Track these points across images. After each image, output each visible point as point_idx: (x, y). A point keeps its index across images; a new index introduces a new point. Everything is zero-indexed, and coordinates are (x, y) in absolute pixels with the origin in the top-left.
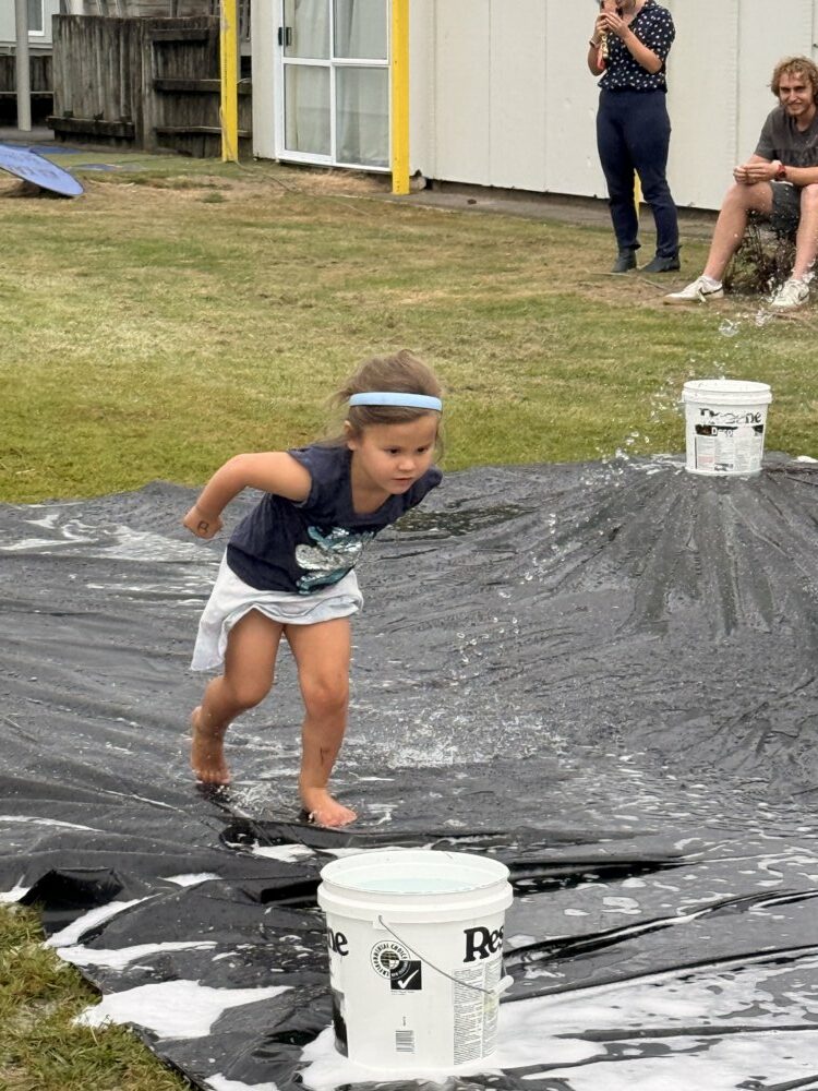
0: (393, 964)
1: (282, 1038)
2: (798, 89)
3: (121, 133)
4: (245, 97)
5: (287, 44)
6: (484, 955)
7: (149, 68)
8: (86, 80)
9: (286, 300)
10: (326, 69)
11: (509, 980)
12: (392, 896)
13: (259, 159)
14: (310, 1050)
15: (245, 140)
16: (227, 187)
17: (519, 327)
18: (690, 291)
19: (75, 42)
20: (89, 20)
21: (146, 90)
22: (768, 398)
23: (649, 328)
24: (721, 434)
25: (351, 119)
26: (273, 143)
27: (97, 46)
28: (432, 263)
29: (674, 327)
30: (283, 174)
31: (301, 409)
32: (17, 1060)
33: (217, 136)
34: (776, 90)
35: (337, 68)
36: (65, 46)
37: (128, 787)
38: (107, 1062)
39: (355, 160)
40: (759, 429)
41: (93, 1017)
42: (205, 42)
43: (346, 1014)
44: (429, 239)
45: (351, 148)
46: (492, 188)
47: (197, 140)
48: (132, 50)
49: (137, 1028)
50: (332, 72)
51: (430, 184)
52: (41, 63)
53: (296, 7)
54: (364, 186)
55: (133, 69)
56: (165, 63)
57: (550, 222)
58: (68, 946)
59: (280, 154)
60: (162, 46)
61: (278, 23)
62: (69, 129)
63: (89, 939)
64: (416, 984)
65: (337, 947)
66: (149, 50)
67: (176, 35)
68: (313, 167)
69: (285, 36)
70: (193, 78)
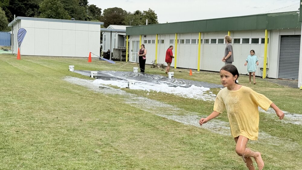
3: (119, 60)
4: (128, 56)
7: (121, 54)
8: (116, 55)
13: (130, 62)
15: (128, 60)
16: (124, 63)
20: (116, 49)
21: (121, 56)
26: (131, 60)
27: (117, 52)
33: (125, 60)
36: (114, 52)
50: (135, 54)
52: (112, 53)
53: (133, 48)
56: (123, 53)
59: (131, 61)
61: (131, 49)
62: (114, 60)
66: (121, 52)
67: (124, 51)
68: (134, 62)
69: (132, 51)
70: (125, 55)
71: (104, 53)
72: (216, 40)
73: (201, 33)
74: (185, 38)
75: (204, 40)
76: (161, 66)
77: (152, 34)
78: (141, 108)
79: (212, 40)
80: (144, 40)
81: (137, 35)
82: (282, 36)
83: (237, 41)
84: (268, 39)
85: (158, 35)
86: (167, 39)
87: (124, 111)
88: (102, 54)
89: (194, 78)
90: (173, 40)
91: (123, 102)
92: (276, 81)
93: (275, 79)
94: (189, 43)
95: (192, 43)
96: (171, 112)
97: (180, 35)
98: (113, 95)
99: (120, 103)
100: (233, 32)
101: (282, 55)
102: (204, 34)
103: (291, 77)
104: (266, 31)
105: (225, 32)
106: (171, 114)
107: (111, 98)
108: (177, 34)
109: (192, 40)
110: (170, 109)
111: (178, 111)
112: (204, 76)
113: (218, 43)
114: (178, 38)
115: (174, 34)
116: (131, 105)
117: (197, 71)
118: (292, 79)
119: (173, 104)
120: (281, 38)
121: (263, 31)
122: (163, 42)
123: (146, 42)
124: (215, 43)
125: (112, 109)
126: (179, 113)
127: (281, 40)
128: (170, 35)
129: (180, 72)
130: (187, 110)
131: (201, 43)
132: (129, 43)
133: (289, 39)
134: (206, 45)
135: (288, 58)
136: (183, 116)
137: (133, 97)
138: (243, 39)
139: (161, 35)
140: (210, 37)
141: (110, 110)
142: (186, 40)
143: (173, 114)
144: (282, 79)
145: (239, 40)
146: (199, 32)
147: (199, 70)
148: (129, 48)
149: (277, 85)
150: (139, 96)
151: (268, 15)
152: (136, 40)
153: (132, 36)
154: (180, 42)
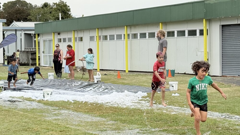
3: (27, 64)
4: (39, 59)
5: (44, 53)
7: (30, 57)
13: (41, 66)
15: (39, 64)
19: (22, 54)
20: (24, 51)
21: (30, 59)
27: (24, 54)
33: (36, 64)
35: (49, 55)
39: (51, 65)
42: (35, 53)
48: (28, 55)
50: (48, 56)
53: (45, 49)
54: (51, 68)
55: (28, 57)
56: (32, 56)
59: (43, 65)
60: (32, 54)
61: (42, 51)
62: (21, 64)
66: (30, 55)
67: (33, 53)
68: (46, 66)
70: (35, 57)
71: (8, 57)
72: (145, 34)
73: (127, 26)
74: (108, 33)
75: (132, 34)
76: (81, 69)
77: (68, 31)
78: (67, 124)
79: (141, 34)
80: (58, 39)
81: (48, 33)
82: (223, 26)
83: (171, 34)
84: (207, 30)
85: (75, 32)
86: (86, 36)
87: (47, 130)
88: (6, 58)
89: (124, 81)
90: (94, 37)
91: (43, 119)
92: (220, 80)
93: (219, 77)
94: (114, 39)
95: (117, 39)
96: (105, 127)
97: (102, 30)
98: (28, 110)
99: (39, 120)
100: (165, 23)
101: (225, 48)
102: (131, 27)
103: (237, 74)
104: (204, 20)
105: (155, 24)
106: (105, 129)
107: (26, 114)
108: (98, 29)
109: (117, 35)
110: (102, 122)
111: (113, 124)
112: (135, 78)
113: (149, 37)
114: (99, 34)
115: (95, 29)
116: (54, 122)
117: (125, 73)
118: (237, 76)
119: (105, 117)
120: (222, 29)
121: (200, 20)
122: (81, 39)
123: (60, 40)
124: (145, 37)
125: (30, 129)
126: (114, 127)
127: (222, 30)
128: (89, 31)
129: (105, 74)
130: (123, 123)
131: (129, 38)
132: (39, 43)
133: (231, 29)
134: (135, 41)
135: (232, 51)
136: (120, 131)
137: (54, 110)
138: (178, 32)
139: (79, 32)
140: (138, 31)
141: (28, 129)
142: (109, 35)
143: (107, 129)
144: (226, 76)
145: (173, 32)
146: (125, 26)
147: (127, 72)
148: (39, 49)
149: (223, 84)
150: (60, 109)
151: (205, 2)
152: (48, 39)
153: (43, 35)
154: (102, 39)
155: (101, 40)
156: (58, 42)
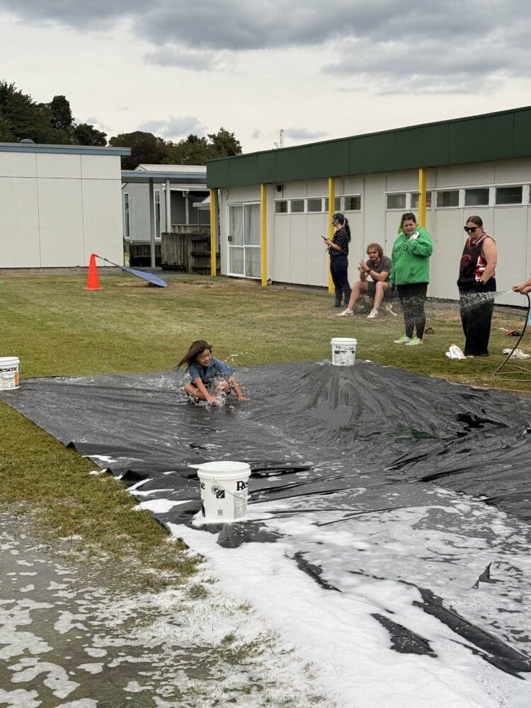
0: (217, 491)
1: (188, 512)
2: (374, 253)
3: (182, 268)
4: (218, 256)
6: (242, 489)
7: (190, 249)
8: (171, 252)
9: (223, 317)
10: (242, 248)
11: (250, 496)
12: (217, 472)
13: (223, 276)
14: (195, 516)
15: (218, 270)
16: (212, 284)
17: (291, 324)
18: (343, 313)
19: (168, 241)
20: (172, 234)
21: (189, 255)
22: (356, 343)
23: (330, 324)
24: (342, 353)
25: (250, 263)
26: (227, 271)
27: (175, 242)
28: (269, 306)
29: (338, 324)
30: (229, 280)
31: (222, 347)
32: (114, 519)
33: (210, 269)
34: (368, 253)
35: (246, 248)
36: (165, 242)
37: (156, 450)
38: (139, 519)
39: (251, 276)
40: (353, 352)
41: (137, 508)
42: (207, 240)
43: (205, 505)
44: (269, 299)
45: (250, 272)
46: (292, 284)
47: (205, 270)
48: (185, 243)
49: (148, 511)
50: (244, 249)
51: (273, 283)
52: (158, 247)
53: (234, 229)
54: (253, 283)
55: (185, 249)
56: (195, 247)
57: (307, 293)
58: (133, 490)
59: (229, 274)
60: (194, 242)
61: (228, 235)
62: (166, 267)
63: (138, 489)
64: (223, 497)
65: (202, 487)
66: (190, 243)
67: (198, 239)
68: (239, 278)
69: (230, 239)
70: (203, 251)
74: (461, 184)
77: (310, 179)
80: (277, 203)
81: (245, 186)
85: (336, 180)
90: (404, 196)
97: (436, 172)
108: (425, 169)
109: (501, 190)
115: (416, 170)
123: (282, 207)
128: (386, 177)
139: (347, 181)
142: (468, 192)
148: (218, 228)
152: (244, 204)
153: (228, 191)
154: (436, 202)
155: (430, 206)
156: (276, 212)
